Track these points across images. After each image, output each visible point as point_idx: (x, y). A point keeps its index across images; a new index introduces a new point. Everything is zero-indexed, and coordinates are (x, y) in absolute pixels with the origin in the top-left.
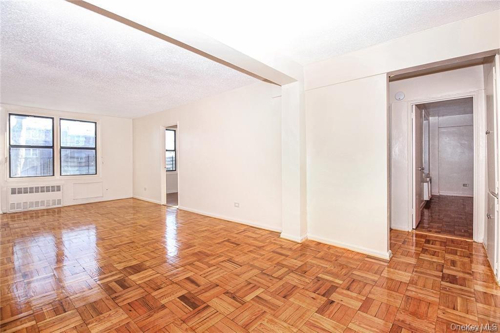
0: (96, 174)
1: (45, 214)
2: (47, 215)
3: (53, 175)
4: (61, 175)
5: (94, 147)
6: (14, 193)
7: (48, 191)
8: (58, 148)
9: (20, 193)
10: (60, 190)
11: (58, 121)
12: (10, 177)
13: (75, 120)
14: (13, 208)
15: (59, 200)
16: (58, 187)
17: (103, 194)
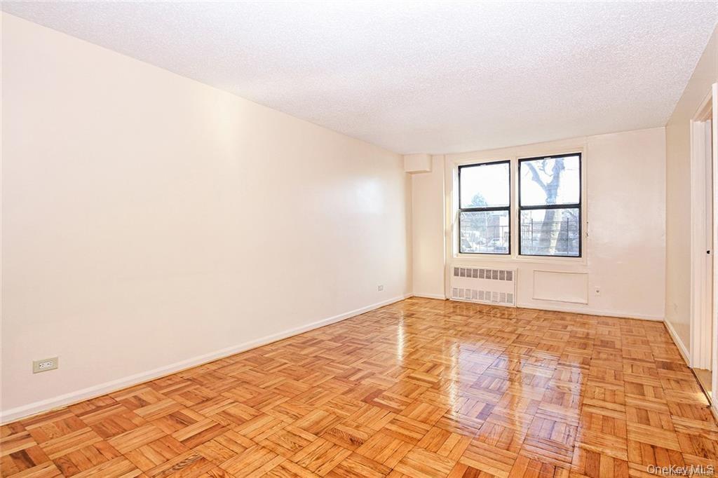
0: (580, 256)
3: (510, 254)
4: (520, 254)
6: (456, 274)
7: (495, 278)
8: (515, 208)
9: (463, 275)
10: (511, 279)
11: (515, 164)
12: (460, 252)
13: (542, 158)
14: (455, 294)
15: (510, 296)
16: (509, 273)
17: (588, 300)
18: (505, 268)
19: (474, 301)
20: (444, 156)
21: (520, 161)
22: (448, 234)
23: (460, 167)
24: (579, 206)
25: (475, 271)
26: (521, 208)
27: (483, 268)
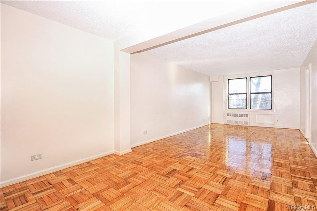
0: (271, 109)
1: (231, 127)
2: (232, 128)
3: (247, 108)
4: (250, 109)
5: (271, 91)
6: (228, 115)
7: (242, 116)
8: (248, 94)
9: (230, 116)
10: (248, 117)
11: (248, 79)
12: (229, 108)
13: (258, 77)
14: (228, 122)
15: (247, 122)
16: (247, 115)
17: (274, 123)
18: (246, 113)
19: (234, 124)
20: (224, 76)
21: (250, 78)
22: (225, 102)
23: (229, 80)
24: (271, 93)
25: (235, 114)
26: (251, 93)
27: (238, 113)
